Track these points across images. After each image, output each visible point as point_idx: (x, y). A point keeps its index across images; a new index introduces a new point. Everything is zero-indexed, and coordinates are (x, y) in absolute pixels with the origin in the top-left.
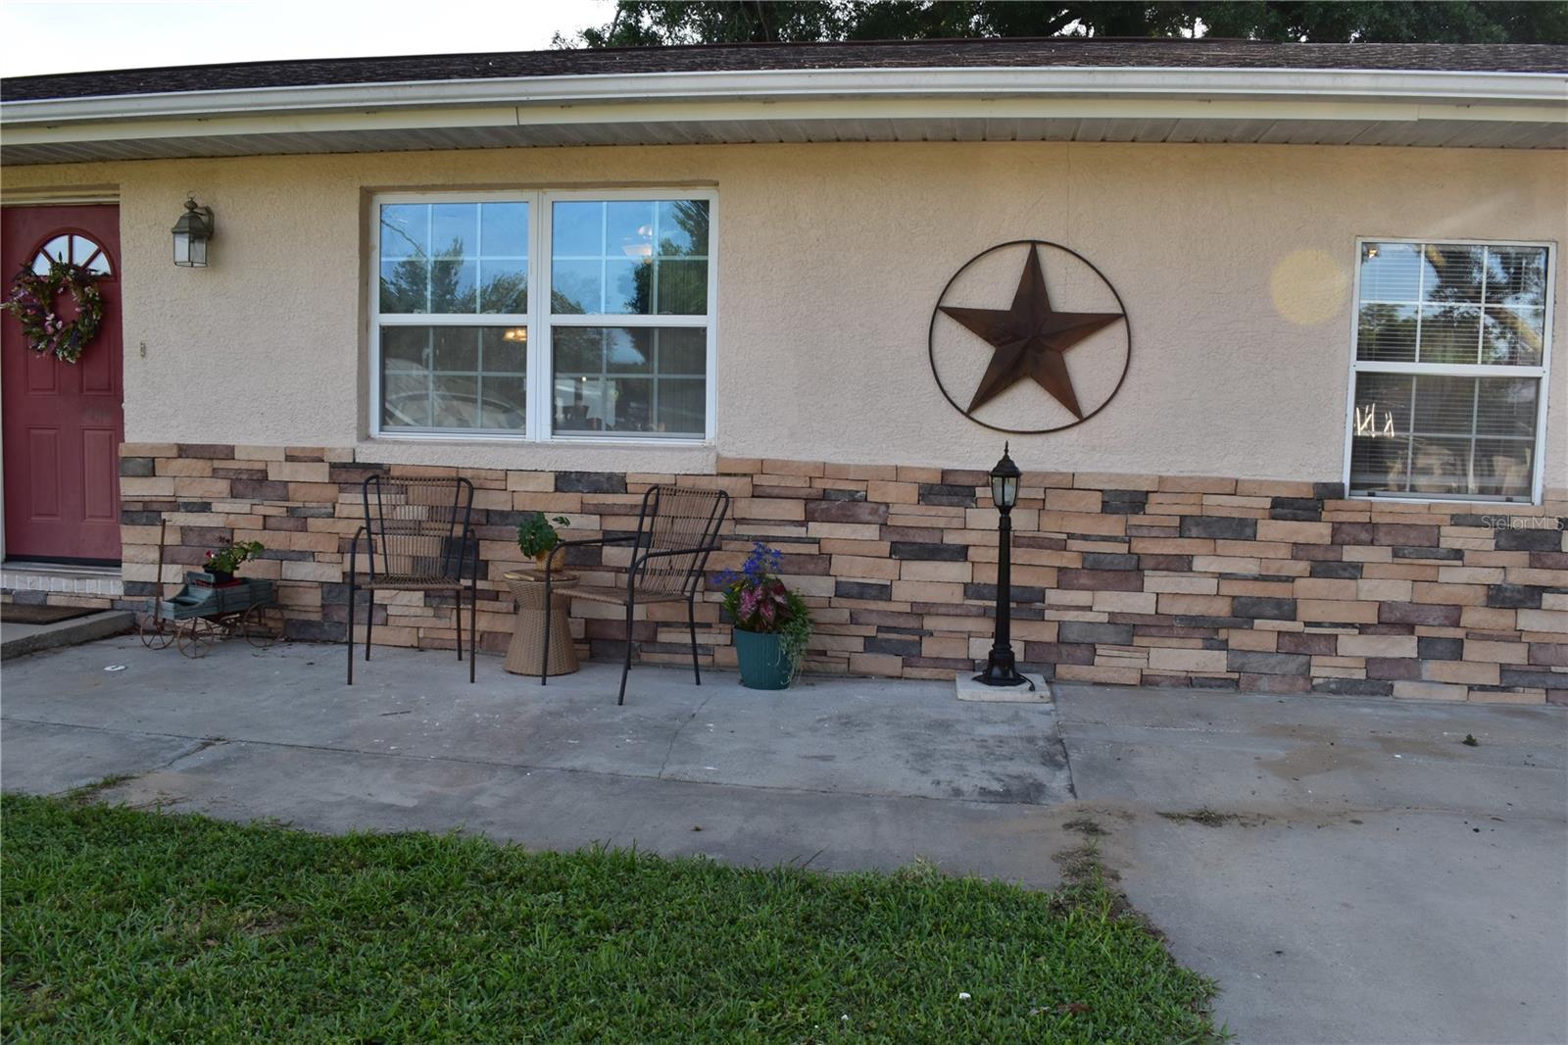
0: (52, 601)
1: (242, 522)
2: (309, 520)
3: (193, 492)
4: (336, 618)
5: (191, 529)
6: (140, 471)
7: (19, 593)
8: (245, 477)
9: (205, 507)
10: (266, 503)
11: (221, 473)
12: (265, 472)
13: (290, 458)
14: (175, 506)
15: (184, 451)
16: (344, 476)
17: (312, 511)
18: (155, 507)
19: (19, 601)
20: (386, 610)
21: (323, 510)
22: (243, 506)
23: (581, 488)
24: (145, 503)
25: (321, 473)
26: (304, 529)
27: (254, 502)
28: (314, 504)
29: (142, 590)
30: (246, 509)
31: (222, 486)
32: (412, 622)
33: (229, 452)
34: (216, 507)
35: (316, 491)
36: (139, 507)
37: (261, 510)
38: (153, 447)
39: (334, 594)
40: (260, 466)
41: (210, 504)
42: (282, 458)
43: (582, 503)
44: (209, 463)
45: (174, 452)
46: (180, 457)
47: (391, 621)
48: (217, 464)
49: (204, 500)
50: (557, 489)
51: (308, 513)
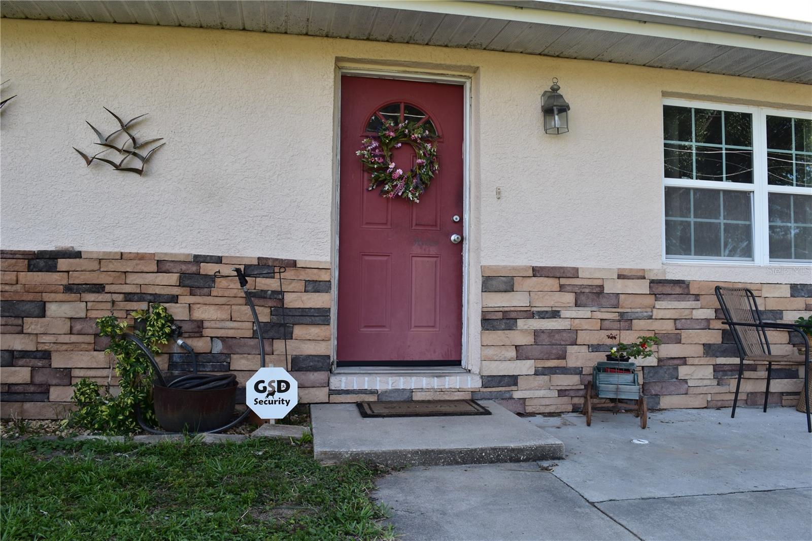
0: (417, 397)
1: (585, 325)
2: (634, 322)
3: (544, 303)
4: (654, 393)
5: (543, 331)
6: (503, 287)
7: (385, 392)
8: (587, 290)
9: (555, 314)
10: (603, 310)
11: (568, 288)
12: (602, 287)
13: (621, 277)
14: (530, 314)
15: (537, 272)
16: (660, 289)
17: (637, 315)
18: (513, 315)
19: (384, 399)
20: (687, 383)
21: (645, 314)
22: (584, 312)
23: (803, 294)
24: (504, 312)
25: (643, 287)
26: (630, 328)
27: (594, 309)
28: (639, 310)
29: (500, 382)
30: (588, 315)
31: (570, 298)
32: (705, 390)
33: (574, 273)
34: (564, 314)
35: (639, 300)
36: (500, 315)
37: (600, 315)
38: (514, 268)
39: (651, 375)
40: (598, 283)
41: (559, 312)
42: (616, 277)
43: (806, 304)
44: (556, 281)
45: (530, 273)
46: (534, 276)
47: (691, 391)
48: (563, 281)
49: (554, 309)
50: (792, 296)
51: (633, 316)
